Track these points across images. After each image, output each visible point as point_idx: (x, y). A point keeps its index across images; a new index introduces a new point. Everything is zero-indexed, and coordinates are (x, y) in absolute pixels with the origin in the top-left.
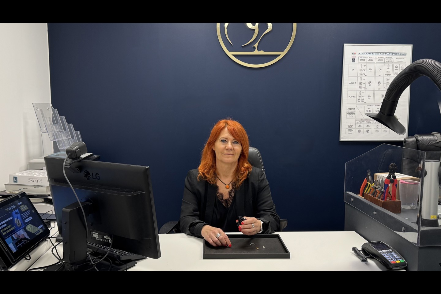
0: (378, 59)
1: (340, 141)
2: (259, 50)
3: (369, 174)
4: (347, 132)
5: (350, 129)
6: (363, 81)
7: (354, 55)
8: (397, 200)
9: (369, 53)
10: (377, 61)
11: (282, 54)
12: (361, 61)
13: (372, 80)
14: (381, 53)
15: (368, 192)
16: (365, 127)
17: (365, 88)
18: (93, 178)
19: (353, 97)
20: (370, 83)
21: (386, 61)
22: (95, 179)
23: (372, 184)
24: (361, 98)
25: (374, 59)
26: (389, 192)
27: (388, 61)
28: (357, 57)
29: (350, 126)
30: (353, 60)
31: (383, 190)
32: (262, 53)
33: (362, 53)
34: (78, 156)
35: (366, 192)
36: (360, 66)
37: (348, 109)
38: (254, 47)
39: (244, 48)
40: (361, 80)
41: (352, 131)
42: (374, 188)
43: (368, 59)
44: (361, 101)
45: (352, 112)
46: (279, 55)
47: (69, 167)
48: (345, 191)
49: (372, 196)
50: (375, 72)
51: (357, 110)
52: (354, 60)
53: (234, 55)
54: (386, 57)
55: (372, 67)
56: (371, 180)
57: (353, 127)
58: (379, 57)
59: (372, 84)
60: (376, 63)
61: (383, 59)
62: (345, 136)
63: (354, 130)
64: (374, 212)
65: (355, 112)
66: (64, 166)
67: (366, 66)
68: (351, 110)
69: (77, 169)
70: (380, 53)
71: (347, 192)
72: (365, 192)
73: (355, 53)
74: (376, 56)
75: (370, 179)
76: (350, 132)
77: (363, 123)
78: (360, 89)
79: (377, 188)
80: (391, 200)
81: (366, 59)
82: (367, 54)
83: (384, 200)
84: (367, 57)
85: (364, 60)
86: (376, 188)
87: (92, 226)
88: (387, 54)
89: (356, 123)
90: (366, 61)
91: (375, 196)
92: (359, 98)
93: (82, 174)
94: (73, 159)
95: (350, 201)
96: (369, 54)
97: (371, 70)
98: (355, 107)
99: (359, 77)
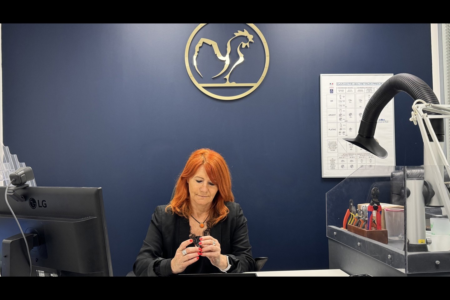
0: (357, 90)
1: (323, 177)
2: (230, 81)
3: (352, 204)
4: (330, 168)
5: (332, 164)
6: (343, 113)
7: (331, 86)
8: (383, 229)
9: (347, 83)
10: (357, 92)
11: (255, 86)
12: (339, 92)
13: (352, 111)
14: (361, 83)
15: (351, 224)
16: (349, 162)
17: (345, 120)
18: (40, 207)
19: (334, 129)
20: (350, 114)
21: (366, 91)
22: (41, 207)
23: (355, 215)
24: (342, 131)
25: (353, 90)
26: (373, 221)
27: (368, 91)
28: (335, 87)
29: (333, 161)
30: (330, 91)
31: (367, 219)
32: (234, 84)
33: (340, 83)
34: (23, 181)
35: (350, 223)
36: (338, 97)
37: (329, 143)
38: (226, 79)
39: (215, 80)
40: (341, 112)
41: (335, 166)
42: (358, 218)
43: (347, 90)
44: (342, 134)
45: (333, 146)
46: (252, 87)
47: (12, 194)
48: (327, 225)
49: (356, 227)
50: (355, 103)
51: (339, 144)
52: (332, 91)
53: (204, 88)
54: (367, 88)
55: (352, 98)
56: (355, 210)
57: (336, 162)
58: (358, 88)
59: (353, 116)
60: (355, 93)
61: (363, 89)
62: (327, 172)
63: (337, 166)
64: (359, 243)
65: (337, 146)
66: (6, 193)
67: (345, 97)
68: (332, 144)
69: (22, 197)
70: (359, 83)
71: (329, 226)
72: (348, 224)
73: (333, 84)
74: (355, 86)
75: (353, 209)
76: (333, 168)
77: (346, 157)
78: (340, 121)
79: (361, 218)
80: (376, 229)
81: (344, 89)
82: (345, 85)
83: (368, 229)
84: (346, 88)
85: (343, 91)
86: (359, 218)
87: (37, 261)
88: (367, 84)
89: (339, 158)
90: (344, 92)
91: (359, 227)
92: (340, 131)
93: (27, 203)
94: (18, 185)
95: (332, 236)
96: (347, 85)
97: (351, 101)
98: (336, 141)
99: (338, 108)
